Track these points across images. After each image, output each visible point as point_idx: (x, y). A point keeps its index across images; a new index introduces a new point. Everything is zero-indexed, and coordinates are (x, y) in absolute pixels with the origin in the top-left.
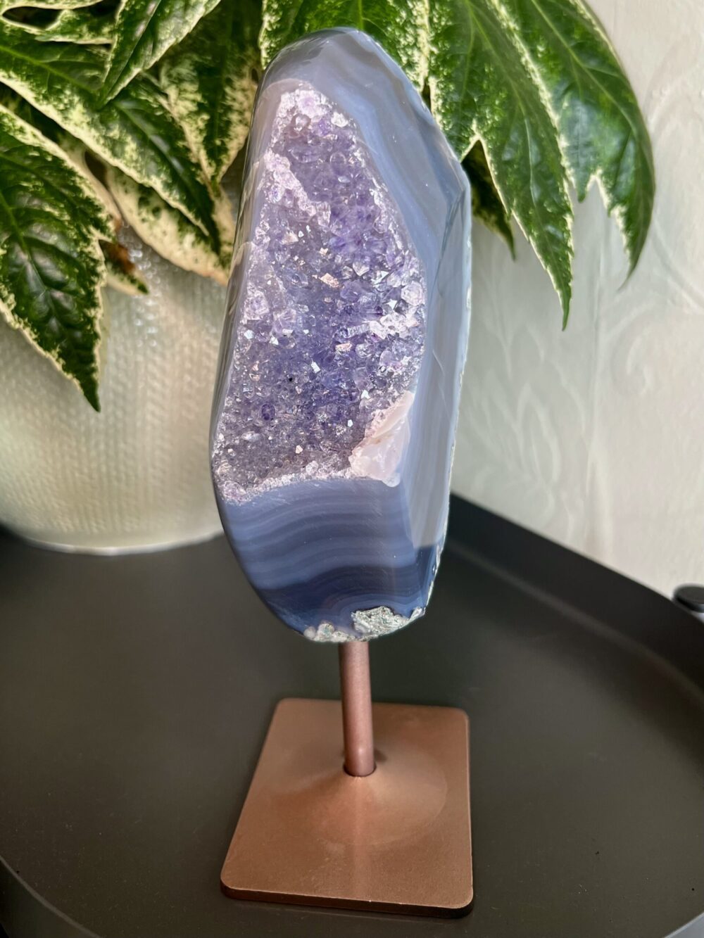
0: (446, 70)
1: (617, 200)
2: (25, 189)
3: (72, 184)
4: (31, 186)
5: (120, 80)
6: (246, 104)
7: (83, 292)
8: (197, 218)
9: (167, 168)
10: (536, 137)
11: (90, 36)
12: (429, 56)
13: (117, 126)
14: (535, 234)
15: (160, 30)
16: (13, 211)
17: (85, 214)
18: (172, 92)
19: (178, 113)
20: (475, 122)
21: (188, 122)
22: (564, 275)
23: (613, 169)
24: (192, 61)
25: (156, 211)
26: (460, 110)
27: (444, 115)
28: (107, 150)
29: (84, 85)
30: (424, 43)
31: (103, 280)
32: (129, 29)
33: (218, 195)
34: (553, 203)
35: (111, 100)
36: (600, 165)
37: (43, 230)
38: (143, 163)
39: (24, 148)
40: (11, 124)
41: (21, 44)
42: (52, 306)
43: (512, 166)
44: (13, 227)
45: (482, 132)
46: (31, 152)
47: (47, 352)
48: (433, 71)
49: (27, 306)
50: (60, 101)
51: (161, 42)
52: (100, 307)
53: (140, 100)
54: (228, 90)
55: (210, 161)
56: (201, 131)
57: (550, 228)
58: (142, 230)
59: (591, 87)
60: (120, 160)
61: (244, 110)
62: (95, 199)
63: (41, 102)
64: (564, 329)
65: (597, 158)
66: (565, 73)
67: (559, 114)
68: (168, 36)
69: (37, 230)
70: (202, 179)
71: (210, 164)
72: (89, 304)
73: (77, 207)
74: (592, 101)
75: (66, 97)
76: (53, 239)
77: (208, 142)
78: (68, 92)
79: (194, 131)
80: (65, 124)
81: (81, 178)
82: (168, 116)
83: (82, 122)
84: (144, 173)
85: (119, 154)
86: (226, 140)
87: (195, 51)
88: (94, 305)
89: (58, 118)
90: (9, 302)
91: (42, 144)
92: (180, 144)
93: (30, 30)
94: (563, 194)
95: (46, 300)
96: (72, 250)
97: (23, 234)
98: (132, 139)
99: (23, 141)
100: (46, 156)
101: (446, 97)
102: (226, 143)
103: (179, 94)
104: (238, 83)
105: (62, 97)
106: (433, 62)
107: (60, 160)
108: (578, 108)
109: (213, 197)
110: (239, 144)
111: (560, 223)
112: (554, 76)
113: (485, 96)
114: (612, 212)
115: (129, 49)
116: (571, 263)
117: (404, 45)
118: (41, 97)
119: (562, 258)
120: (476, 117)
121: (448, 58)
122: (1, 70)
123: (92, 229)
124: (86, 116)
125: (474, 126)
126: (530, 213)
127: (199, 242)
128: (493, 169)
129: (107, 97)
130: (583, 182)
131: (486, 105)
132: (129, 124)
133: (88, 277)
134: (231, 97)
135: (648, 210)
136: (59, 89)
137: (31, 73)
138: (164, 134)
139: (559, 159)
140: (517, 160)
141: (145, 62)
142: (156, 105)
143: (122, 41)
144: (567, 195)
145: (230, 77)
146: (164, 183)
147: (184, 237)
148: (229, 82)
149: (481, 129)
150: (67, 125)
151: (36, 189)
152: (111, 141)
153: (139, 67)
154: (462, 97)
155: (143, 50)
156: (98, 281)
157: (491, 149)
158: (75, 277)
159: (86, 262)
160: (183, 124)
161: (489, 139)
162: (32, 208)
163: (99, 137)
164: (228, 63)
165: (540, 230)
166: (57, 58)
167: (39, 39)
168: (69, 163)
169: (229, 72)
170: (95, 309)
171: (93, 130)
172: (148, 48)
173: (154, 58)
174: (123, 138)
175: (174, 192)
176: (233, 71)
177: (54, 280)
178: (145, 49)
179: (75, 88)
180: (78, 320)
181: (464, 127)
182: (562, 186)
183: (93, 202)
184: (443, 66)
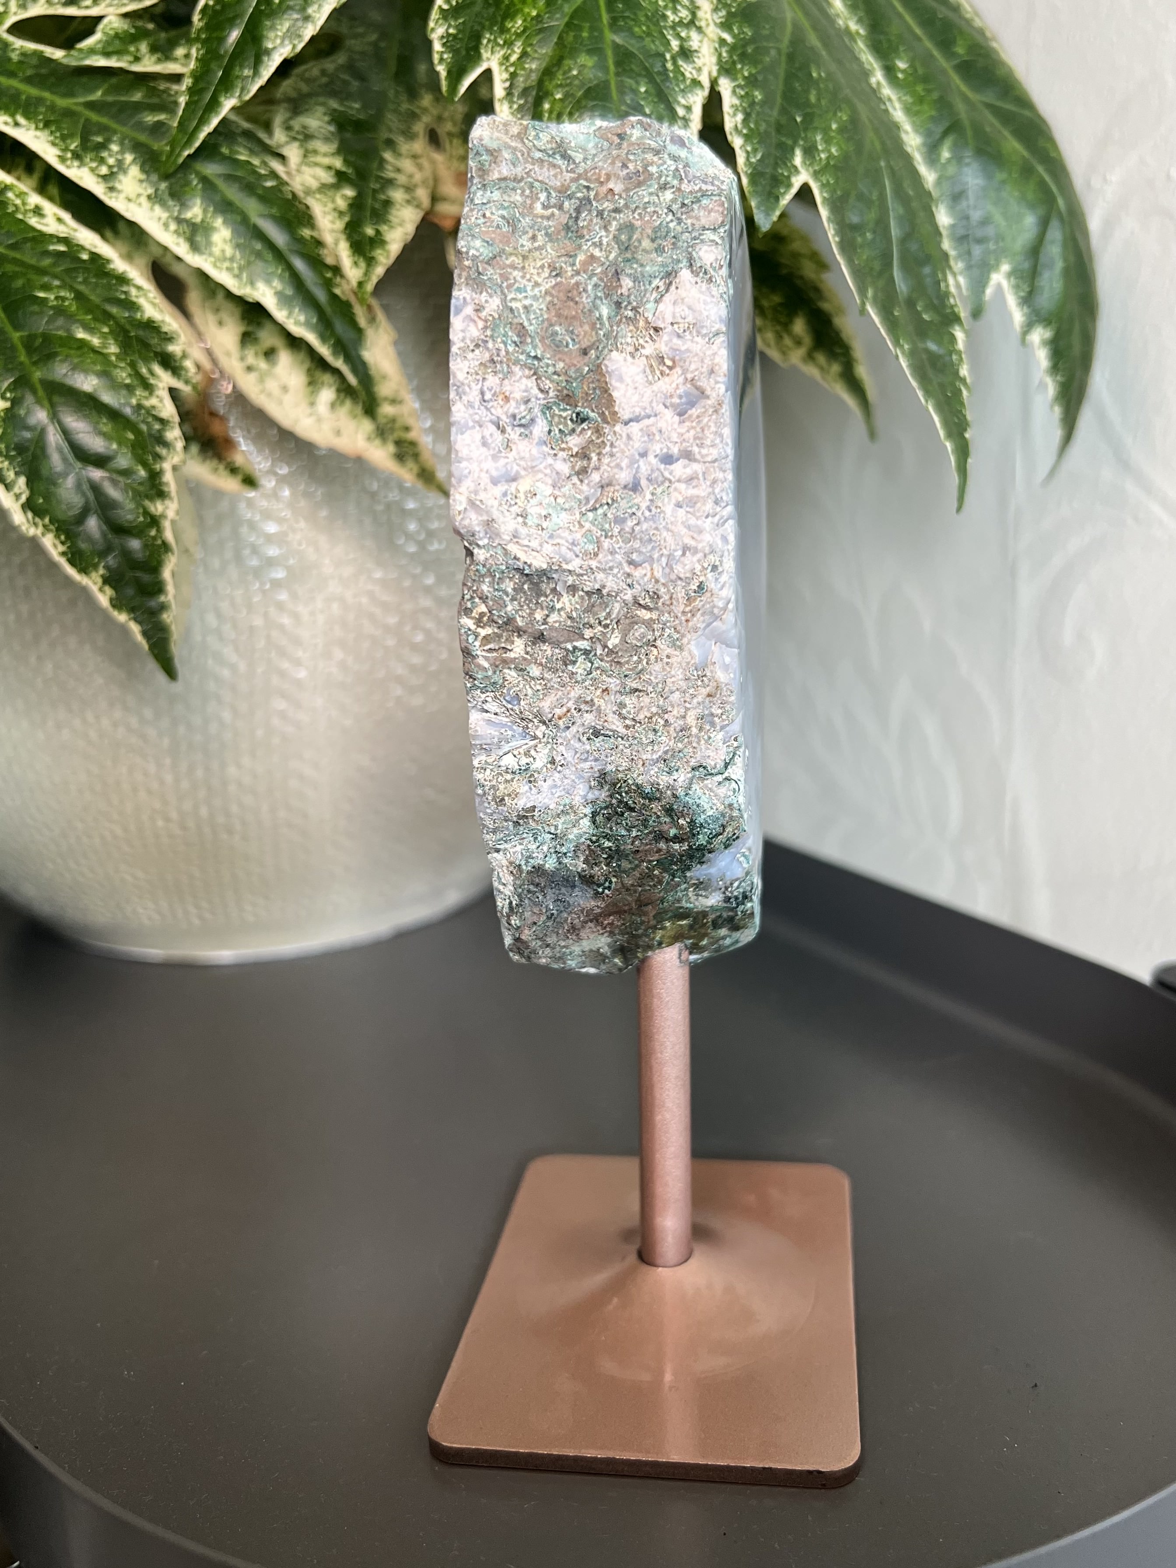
0: (746, 68)
1: (1035, 318)
2: (44, 301)
3: (123, 297)
4: (52, 297)
5: (203, 121)
6: (418, 177)
7: (142, 473)
8: (335, 353)
9: (283, 270)
10: (899, 192)
12: (717, 46)
13: (198, 201)
14: (906, 347)
15: (265, 33)
16: (21, 337)
17: (146, 345)
18: (293, 153)
19: (303, 185)
20: (799, 154)
21: (320, 200)
22: (956, 421)
23: (1026, 265)
24: (329, 109)
25: (270, 354)
26: (773, 134)
27: (747, 138)
28: (181, 240)
29: (143, 138)
30: (707, 20)
31: (177, 453)
32: (214, 35)
33: (372, 320)
34: (931, 307)
35: (189, 156)
36: (1006, 257)
37: (74, 368)
38: (242, 263)
39: (42, 238)
40: (18, 202)
41: (38, 75)
42: (91, 496)
43: (863, 235)
44: (21, 363)
45: (811, 170)
46: (53, 243)
47: (83, 574)
48: (727, 69)
49: (47, 497)
50: (102, 161)
51: (268, 52)
52: (171, 499)
53: (237, 161)
54: (388, 156)
55: (356, 258)
56: (341, 214)
57: (932, 346)
58: (249, 385)
59: (988, 129)
60: (204, 257)
61: (416, 186)
62: (163, 321)
63: (69, 162)
64: (959, 509)
65: (1001, 244)
66: (943, 105)
67: (936, 171)
68: (278, 41)
69: (61, 371)
70: (343, 292)
71: (356, 263)
72: (153, 492)
73: (132, 334)
74: (988, 150)
75: (110, 156)
76: (88, 383)
77: (352, 230)
78: (115, 148)
79: (329, 213)
80: (110, 198)
81: (139, 288)
82: (285, 189)
83: (139, 195)
84: (245, 279)
85: (203, 248)
86: (384, 228)
87: (333, 94)
88: (161, 494)
89: (97, 189)
90: (16, 490)
91: (72, 232)
92: (306, 233)
93: (53, 54)
94: (947, 294)
95: (78, 486)
96: (122, 401)
97: (37, 375)
98: (224, 222)
99: (39, 227)
100: (78, 251)
101: (748, 110)
102: (384, 233)
103: (305, 156)
104: (405, 147)
105: (105, 154)
106: (724, 54)
107: (104, 259)
108: (967, 160)
109: (362, 321)
110: (406, 234)
111: (946, 338)
112: (926, 107)
113: (813, 113)
114: (1028, 337)
115: (215, 68)
116: (965, 401)
117: (673, 22)
118: (69, 155)
119: (951, 392)
120: (800, 145)
121: (750, 51)
122: (3, 112)
123: (157, 369)
124: (144, 184)
125: (798, 159)
126: (896, 314)
127: (342, 403)
128: (833, 232)
129: (182, 150)
130: (979, 284)
131: (816, 128)
132: (218, 198)
133: (150, 447)
134: (393, 166)
135: (1088, 340)
136: (99, 143)
137: (52, 118)
138: (278, 215)
139: (938, 239)
140: (871, 225)
141: (242, 89)
142: (265, 170)
143: (203, 55)
144: (954, 297)
145: (392, 136)
146: (279, 294)
147: (316, 396)
148: (390, 144)
149: (810, 165)
150: (113, 200)
151: (60, 302)
152: (188, 226)
153: (232, 96)
154: (775, 113)
155: (237, 68)
156: (168, 455)
157: (828, 199)
158: (127, 447)
159: (147, 423)
160: (311, 201)
161: (825, 182)
162: (54, 332)
163: (168, 218)
164: (389, 116)
165: (913, 343)
166: (98, 95)
167: (65, 61)
168: (119, 265)
169: (390, 130)
170: (163, 500)
171: (157, 208)
172: (247, 63)
173: (256, 79)
174: (208, 220)
175: (297, 310)
176: (398, 129)
177: (92, 451)
178: (242, 67)
179: (126, 142)
180: (135, 520)
181: (781, 159)
182: (946, 280)
183: (159, 327)
184: (742, 61)
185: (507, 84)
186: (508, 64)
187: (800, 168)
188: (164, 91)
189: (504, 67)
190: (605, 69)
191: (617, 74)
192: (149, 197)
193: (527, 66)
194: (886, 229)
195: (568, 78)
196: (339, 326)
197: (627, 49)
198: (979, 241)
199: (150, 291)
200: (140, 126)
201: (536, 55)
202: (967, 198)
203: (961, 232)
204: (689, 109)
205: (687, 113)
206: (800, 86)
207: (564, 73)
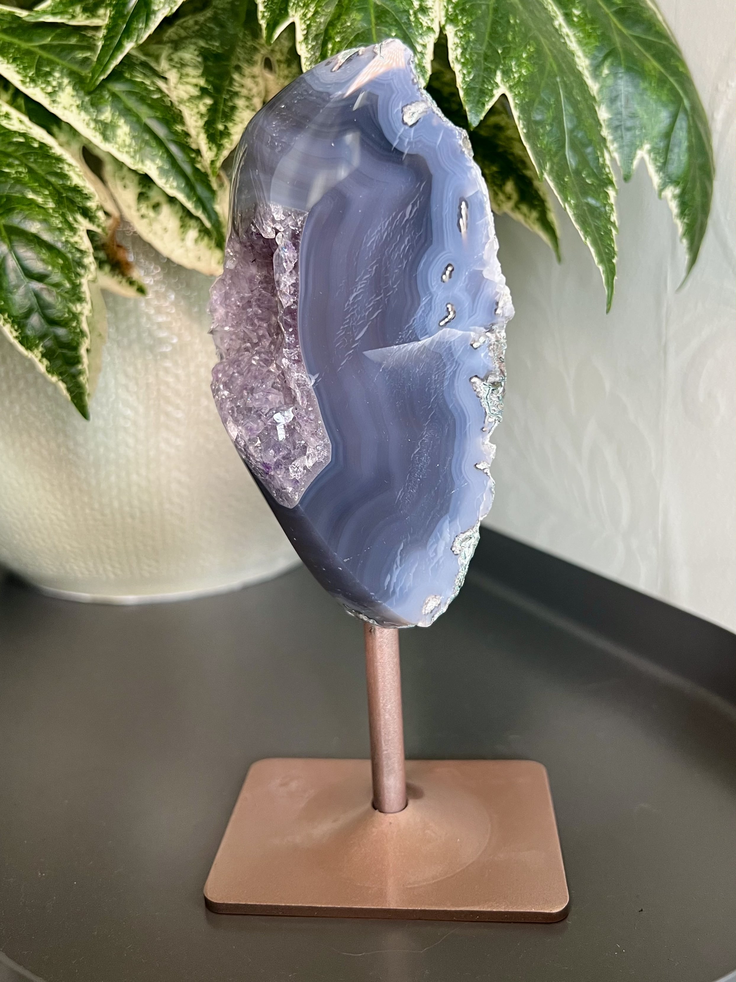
0: (465, 18)
1: (668, 180)
2: (8, 174)
3: (59, 171)
4: (13, 172)
5: (112, 57)
6: (255, 91)
7: (68, 285)
8: (196, 207)
9: (162, 153)
10: (570, 98)
11: (84, 17)
12: (445, 4)
13: (109, 108)
15: (153, 1)
17: (72, 202)
18: (173, 76)
19: (178, 97)
20: (499, 74)
21: (189, 106)
22: (607, 251)
23: (662, 144)
24: (198, 47)
25: (156, 207)
26: (482, 62)
27: (464, 65)
28: (97, 134)
29: (75, 68)
33: (221, 185)
34: (592, 174)
35: (103, 80)
36: (647, 139)
37: (25, 218)
38: (136, 148)
39: (9, 133)
41: (10, 28)
42: (34, 300)
43: (543, 127)
45: (508, 85)
46: (16, 137)
47: (29, 351)
48: (452, 19)
49: (6, 301)
50: (48, 83)
51: (154, 12)
52: (87, 302)
53: (135, 83)
54: (236, 76)
55: (210, 145)
56: (202, 115)
57: (591, 201)
58: (142, 228)
59: (635, 54)
60: (112, 145)
61: (253, 96)
62: (84, 187)
63: (28, 84)
64: (607, 311)
65: (644, 131)
66: (604, 38)
67: (599, 83)
68: (161, 5)
70: (202, 166)
71: (210, 148)
72: (75, 298)
73: (64, 195)
74: (635, 68)
75: (54, 80)
76: (34, 227)
77: (209, 127)
78: (57, 75)
79: (194, 115)
80: (53, 107)
81: (70, 165)
82: (166, 99)
83: (71, 105)
84: (138, 159)
85: (111, 139)
86: (230, 125)
87: (202, 37)
88: (80, 300)
89: (45, 101)
91: (29, 130)
92: (179, 128)
93: (20, 14)
94: (604, 166)
95: (26, 295)
96: (56, 239)
98: (125, 122)
99: (8, 126)
100: (32, 142)
101: (465, 46)
102: (230, 128)
103: (181, 78)
104: (247, 70)
105: (50, 79)
106: (450, 10)
107: (48, 147)
108: (620, 75)
109: (215, 186)
110: (243, 128)
111: (602, 195)
112: (592, 40)
113: (510, 47)
114: (663, 193)
115: (121, 23)
116: (614, 238)
118: (28, 80)
119: (604, 232)
120: (500, 69)
121: (467, 7)
123: (79, 217)
124: (75, 99)
125: (499, 77)
126: (566, 180)
127: (202, 239)
128: (521, 126)
129: (99, 76)
130: (629, 158)
131: (511, 58)
132: (121, 106)
133: (73, 269)
134: (239, 83)
135: (707, 195)
136: (47, 72)
137: (18, 56)
138: (160, 117)
139: (599, 128)
140: (549, 121)
141: (138, 36)
142: (154, 87)
143: (114, 15)
144: (609, 167)
145: (240, 64)
146: (160, 169)
147: (186, 234)
148: (238, 68)
149: (507, 82)
150: (55, 108)
151: (18, 175)
152: (102, 125)
153: (131, 41)
154: (484, 48)
155: (135, 23)
156: (85, 273)
157: (519, 105)
158: (58, 269)
159: (72, 253)
160: (182, 108)
161: (517, 93)
162: (14, 195)
163: (89, 120)
164: (239, 50)
165: (577, 198)
166: (48, 40)
167: (27, 19)
168: (57, 150)
169: (239, 59)
170: (81, 303)
171: (83, 113)
172: (141, 20)
173: (147, 30)
174: (115, 121)
175: (171, 179)
176: (244, 58)
177: (36, 272)
178: (138, 22)
179: (65, 71)
180: (62, 316)
181: (487, 79)
182: (603, 156)
183: (82, 190)
184: (462, 14)
185: (305, 32)
186: (306, 19)
188: (91, 37)
189: (303, 21)
190: (369, 22)
191: (377, 25)
192: (78, 106)
193: (318, 20)
194: (561, 123)
195: (344, 28)
196: (200, 190)
197: (384, 8)
198: (628, 129)
199: (77, 167)
200: (74, 60)
201: (324, 13)
202: (621, 101)
203: (617, 123)
204: (424, 46)
205: (424, 49)
207: (342, 25)
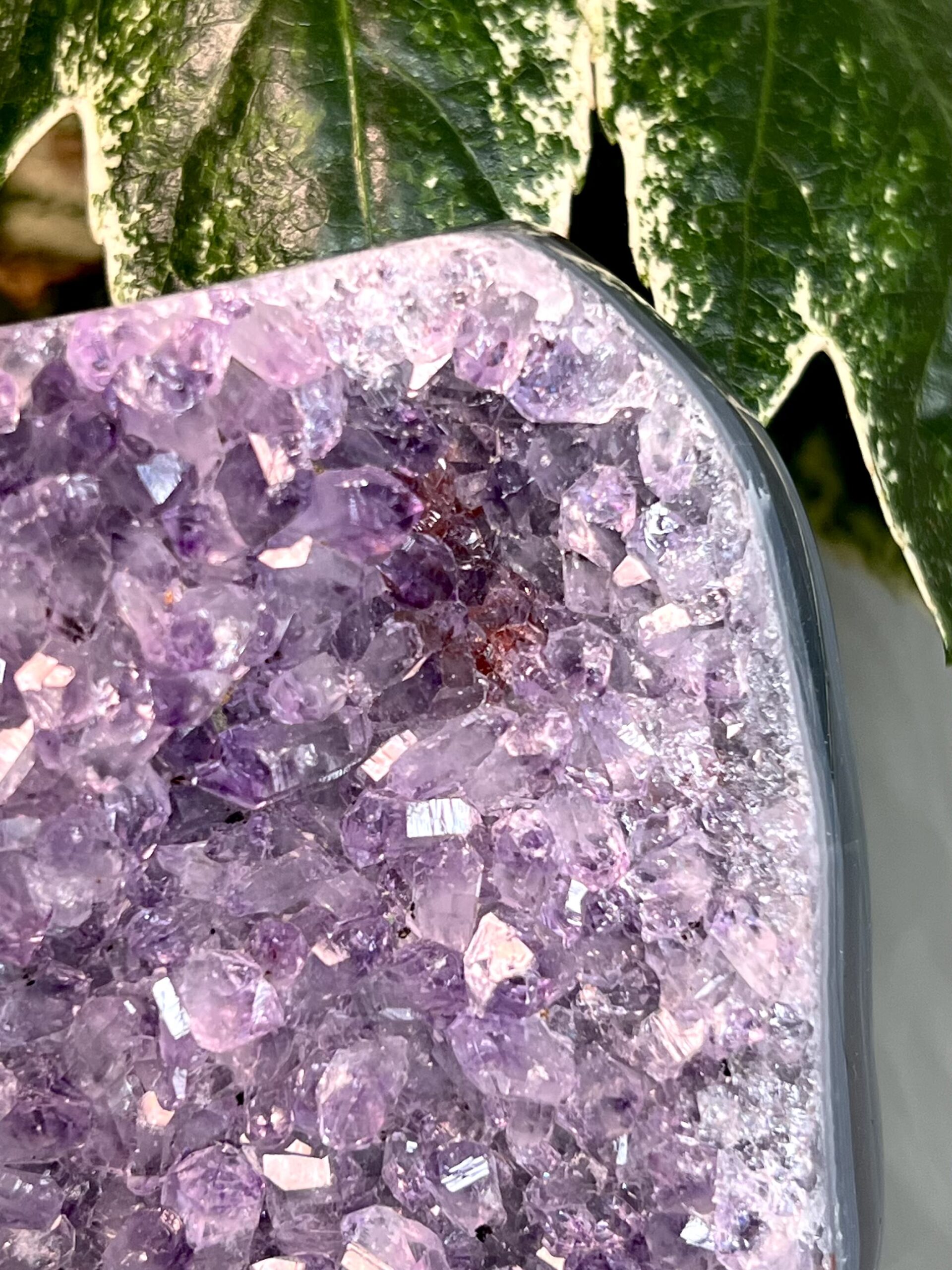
187: (807, 319)
206: (809, 102)
